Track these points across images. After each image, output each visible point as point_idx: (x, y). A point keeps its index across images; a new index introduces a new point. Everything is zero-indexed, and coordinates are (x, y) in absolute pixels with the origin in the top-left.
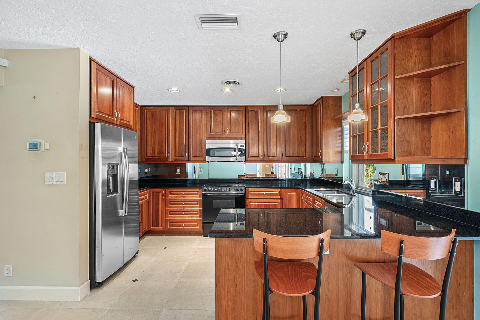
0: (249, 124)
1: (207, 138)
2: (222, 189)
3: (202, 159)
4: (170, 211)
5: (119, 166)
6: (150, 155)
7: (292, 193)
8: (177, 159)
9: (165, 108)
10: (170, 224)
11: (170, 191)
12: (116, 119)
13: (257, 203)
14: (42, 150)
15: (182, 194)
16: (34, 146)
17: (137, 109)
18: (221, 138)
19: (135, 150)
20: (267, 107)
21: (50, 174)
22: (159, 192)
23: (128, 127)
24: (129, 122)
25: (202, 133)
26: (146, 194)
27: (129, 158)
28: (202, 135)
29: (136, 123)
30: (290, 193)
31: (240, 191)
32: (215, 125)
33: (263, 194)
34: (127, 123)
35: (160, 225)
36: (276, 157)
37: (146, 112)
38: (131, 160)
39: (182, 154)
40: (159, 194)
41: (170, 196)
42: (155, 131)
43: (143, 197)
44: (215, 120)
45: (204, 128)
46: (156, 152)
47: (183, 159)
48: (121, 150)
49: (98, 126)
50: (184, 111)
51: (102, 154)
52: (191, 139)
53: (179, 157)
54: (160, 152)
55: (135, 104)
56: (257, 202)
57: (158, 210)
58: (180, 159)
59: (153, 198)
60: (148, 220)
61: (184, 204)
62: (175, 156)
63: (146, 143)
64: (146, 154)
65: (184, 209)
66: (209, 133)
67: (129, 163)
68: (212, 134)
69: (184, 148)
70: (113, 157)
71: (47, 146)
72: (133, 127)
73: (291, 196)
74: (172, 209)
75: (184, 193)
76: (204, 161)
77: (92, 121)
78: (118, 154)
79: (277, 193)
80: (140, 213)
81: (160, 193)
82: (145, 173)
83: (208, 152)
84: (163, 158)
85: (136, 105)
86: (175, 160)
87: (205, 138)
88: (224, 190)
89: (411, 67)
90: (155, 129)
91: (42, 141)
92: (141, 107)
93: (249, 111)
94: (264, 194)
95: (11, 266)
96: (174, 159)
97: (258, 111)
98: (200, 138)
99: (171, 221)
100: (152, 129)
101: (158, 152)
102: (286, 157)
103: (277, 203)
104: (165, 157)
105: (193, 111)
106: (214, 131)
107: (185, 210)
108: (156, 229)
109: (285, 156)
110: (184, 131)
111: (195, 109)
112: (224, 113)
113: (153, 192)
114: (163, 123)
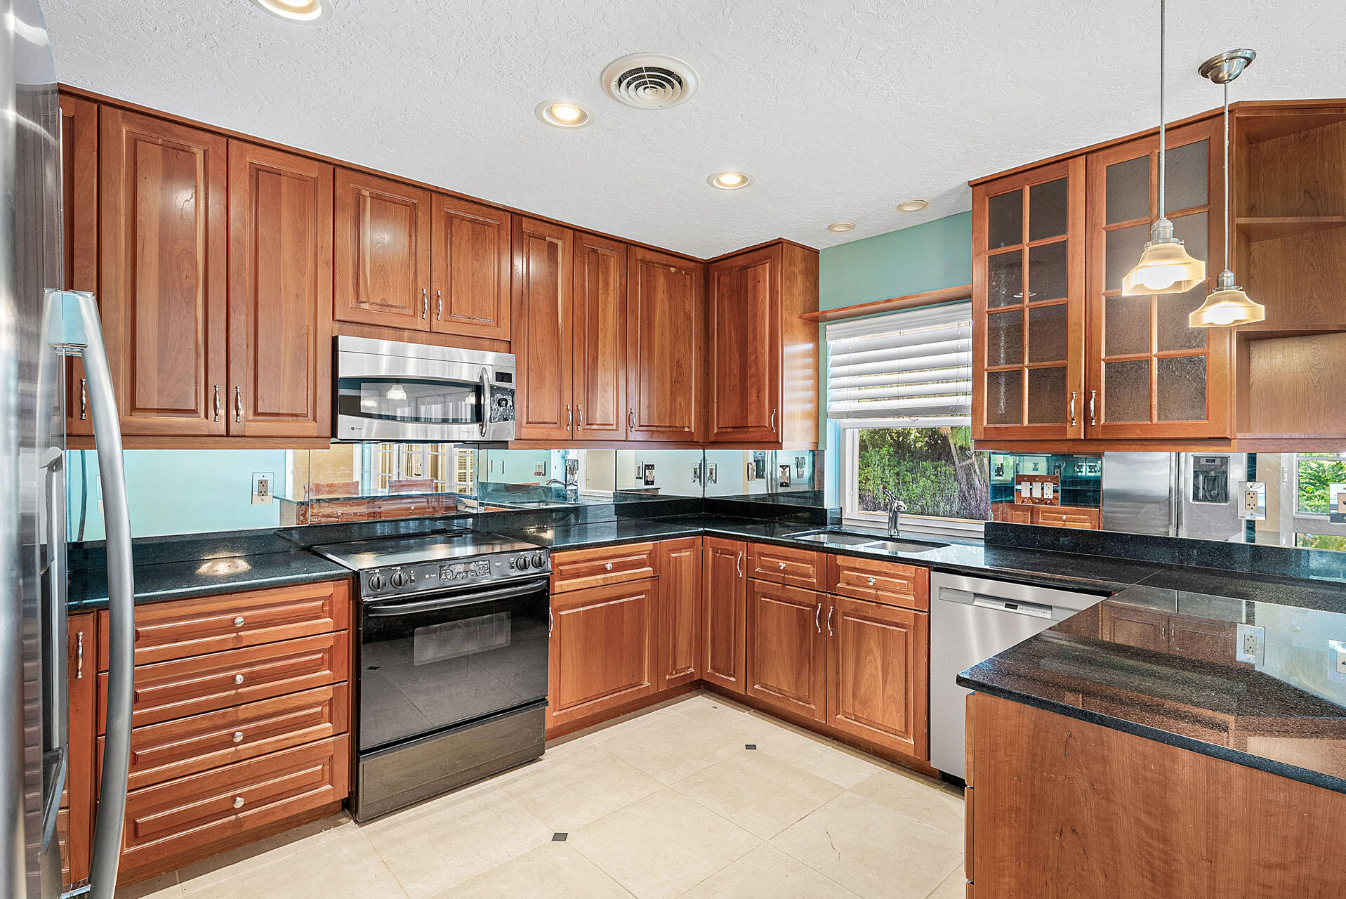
0: (526, 291)
1: (338, 325)
3: (309, 428)
7: (683, 554)
13: (581, 609)
15: (231, 627)
20: (585, 236)
25: (308, 295)
28: (308, 307)
30: (677, 555)
31: (531, 567)
33: (605, 570)
36: (613, 425)
45: (324, 273)
56: (583, 606)
61: (239, 679)
65: (237, 712)
66: (352, 303)
68: (363, 306)
73: (681, 562)
79: (645, 556)
87: (325, 322)
93: (525, 236)
94: (609, 566)
97: (556, 244)
98: (303, 319)
103: (644, 596)
106: (374, 294)
107: (242, 716)
109: (638, 424)
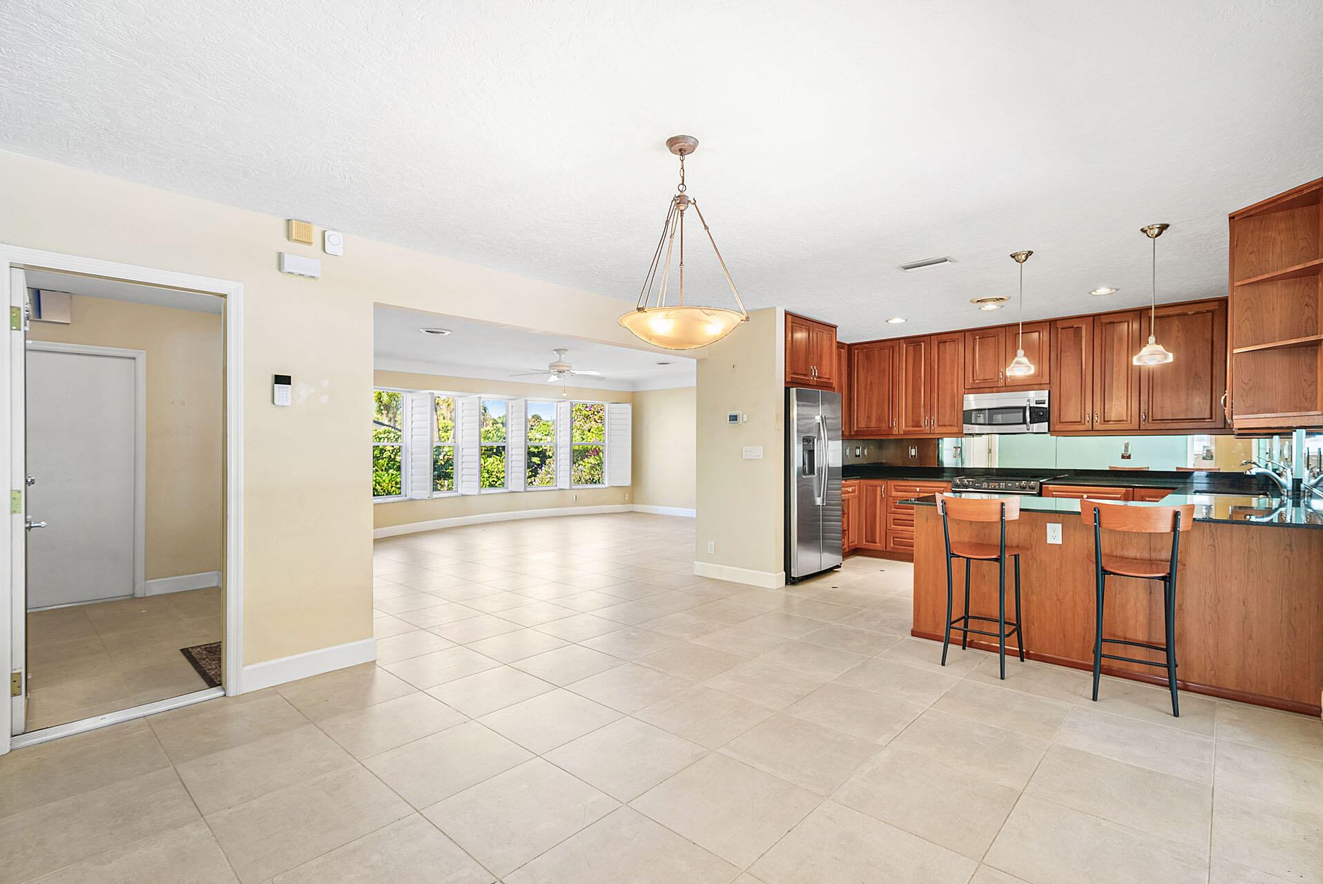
0: (1059, 357)
1: (966, 391)
2: (990, 484)
3: (955, 430)
4: (894, 519)
5: (815, 439)
6: (862, 425)
8: (908, 431)
9: (889, 343)
10: (894, 541)
11: (894, 486)
12: (813, 379)
14: (741, 422)
15: (916, 491)
16: (734, 418)
17: (843, 350)
18: (995, 389)
19: (836, 418)
20: (1102, 317)
21: (748, 447)
22: (876, 486)
23: (826, 386)
24: (829, 379)
25: (955, 382)
26: (855, 486)
27: (828, 430)
28: (955, 385)
29: (840, 375)
31: (1028, 489)
32: (982, 365)
34: (826, 380)
35: (878, 540)
36: (1126, 421)
37: (858, 353)
38: (833, 434)
39: (919, 422)
40: (876, 490)
41: (894, 494)
42: (871, 384)
43: (850, 490)
44: (982, 355)
45: (961, 373)
46: (874, 420)
47: (920, 431)
48: (818, 419)
49: (793, 391)
50: (923, 344)
51: (798, 425)
52: (936, 394)
53: (913, 427)
54: (880, 419)
55: (838, 342)
57: (875, 515)
58: (915, 431)
59: (866, 496)
60: (859, 529)
62: (906, 426)
63: (858, 405)
64: (857, 424)
66: (971, 381)
67: (828, 439)
68: (976, 381)
69: (922, 410)
70: (809, 430)
71: (745, 417)
72: (835, 385)
74: (898, 516)
75: (918, 489)
76: (960, 434)
77: (788, 386)
78: (815, 424)
80: (846, 516)
81: (879, 488)
82: (856, 456)
83: (967, 417)
84: (885, 430)
85: (840, 345)
86: (906, 433)
87: (962, 390)
88: (995, 486)
89: (1271, 263)
90: (871, 381)
91: (741, 413)
92: (850, 346)
93: (1060, 329)
95: (713, 544)
96: (904, 431)
97: (1081, 328)
98: (953, 390)
99: (896, 536)
100: (867, 380)
101: (876, 420)
102: (1153, 420)
104: (889, 427)
105: (939, 343)
106: (980, 375)
108: (871, 546)
109: (1150, 419)
110: (921, 381)
111: (943, 338)
112: (1002, 340)
113: (867, 486)
114: (884, 370)
